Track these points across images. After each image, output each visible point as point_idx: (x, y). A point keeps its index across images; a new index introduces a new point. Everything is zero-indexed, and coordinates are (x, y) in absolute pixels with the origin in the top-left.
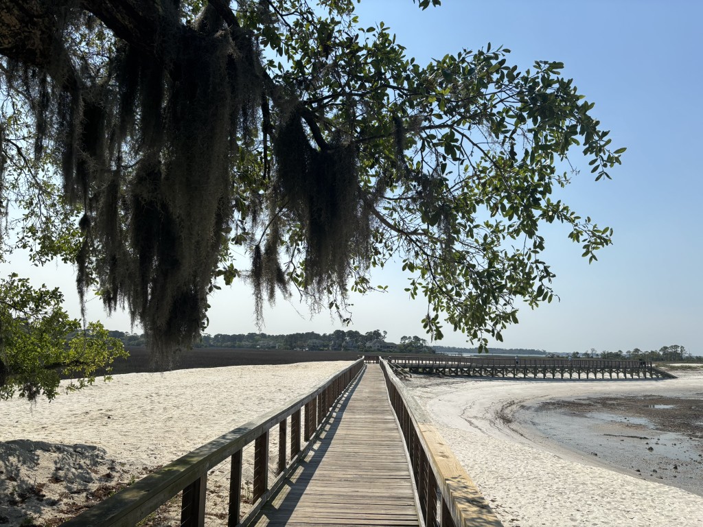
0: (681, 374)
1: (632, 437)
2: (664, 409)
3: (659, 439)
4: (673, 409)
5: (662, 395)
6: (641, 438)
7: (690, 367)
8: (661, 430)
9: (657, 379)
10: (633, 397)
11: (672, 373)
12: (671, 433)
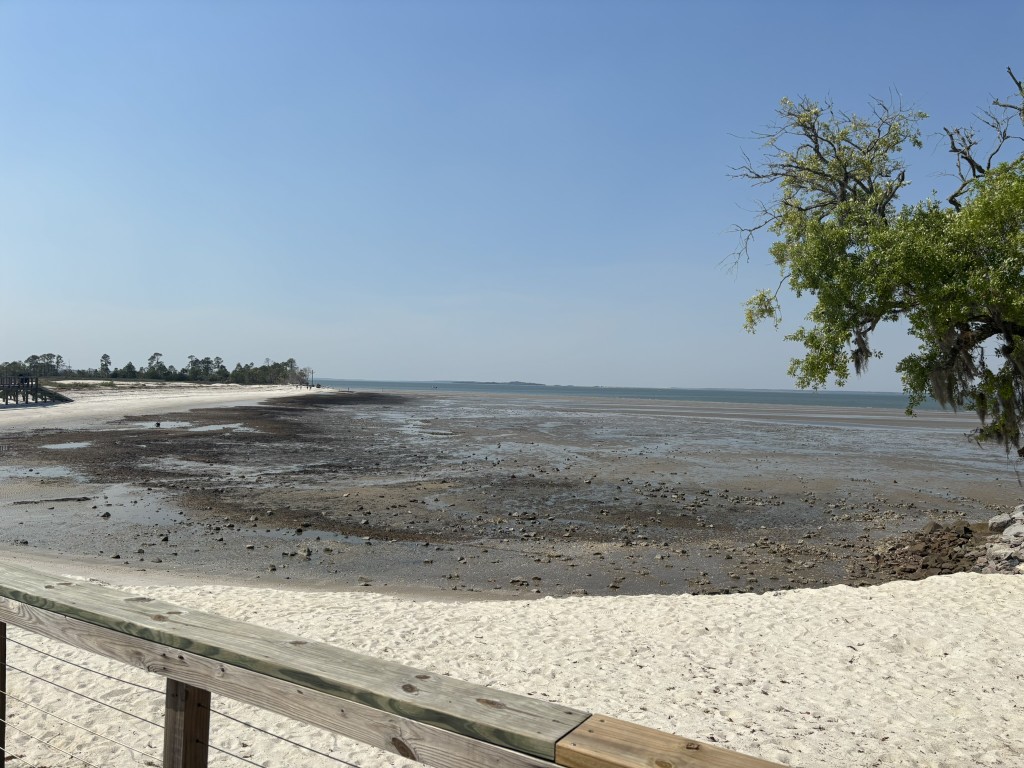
0: (76, 395)
1: (63, 500)
2: (79, 449)
3: (106, 498)
4: (92, 447)
5: (60, 427)
6: (79, 500)
7: (86, 386)
8: (98, 482)
9: (44, 404)
10: (19, 434)
11: (65, 394)
12: (116, 485)
